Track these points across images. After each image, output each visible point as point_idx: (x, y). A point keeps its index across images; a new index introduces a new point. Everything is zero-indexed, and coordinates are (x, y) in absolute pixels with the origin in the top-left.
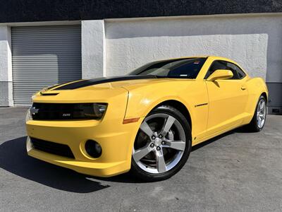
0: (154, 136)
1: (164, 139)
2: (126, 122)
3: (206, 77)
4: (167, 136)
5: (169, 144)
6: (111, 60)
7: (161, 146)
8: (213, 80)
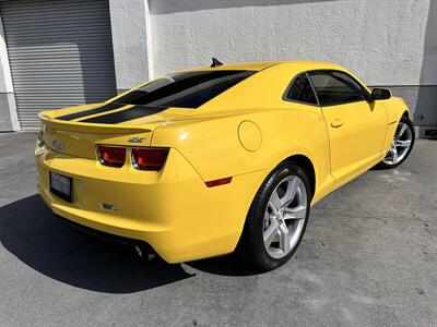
6: (160, 52)
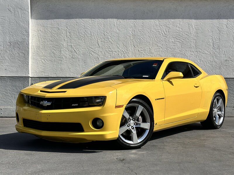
0: (129, 119)
1: (136, 121)
2: (117, 107)
3: (163, 78)
4: (138, 120)
5: (140, 124)
7: (134, 126)
8: (169, 80)
